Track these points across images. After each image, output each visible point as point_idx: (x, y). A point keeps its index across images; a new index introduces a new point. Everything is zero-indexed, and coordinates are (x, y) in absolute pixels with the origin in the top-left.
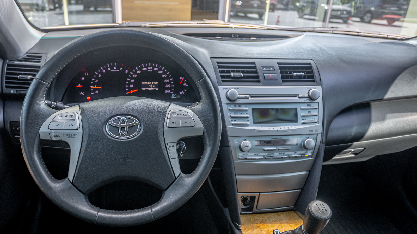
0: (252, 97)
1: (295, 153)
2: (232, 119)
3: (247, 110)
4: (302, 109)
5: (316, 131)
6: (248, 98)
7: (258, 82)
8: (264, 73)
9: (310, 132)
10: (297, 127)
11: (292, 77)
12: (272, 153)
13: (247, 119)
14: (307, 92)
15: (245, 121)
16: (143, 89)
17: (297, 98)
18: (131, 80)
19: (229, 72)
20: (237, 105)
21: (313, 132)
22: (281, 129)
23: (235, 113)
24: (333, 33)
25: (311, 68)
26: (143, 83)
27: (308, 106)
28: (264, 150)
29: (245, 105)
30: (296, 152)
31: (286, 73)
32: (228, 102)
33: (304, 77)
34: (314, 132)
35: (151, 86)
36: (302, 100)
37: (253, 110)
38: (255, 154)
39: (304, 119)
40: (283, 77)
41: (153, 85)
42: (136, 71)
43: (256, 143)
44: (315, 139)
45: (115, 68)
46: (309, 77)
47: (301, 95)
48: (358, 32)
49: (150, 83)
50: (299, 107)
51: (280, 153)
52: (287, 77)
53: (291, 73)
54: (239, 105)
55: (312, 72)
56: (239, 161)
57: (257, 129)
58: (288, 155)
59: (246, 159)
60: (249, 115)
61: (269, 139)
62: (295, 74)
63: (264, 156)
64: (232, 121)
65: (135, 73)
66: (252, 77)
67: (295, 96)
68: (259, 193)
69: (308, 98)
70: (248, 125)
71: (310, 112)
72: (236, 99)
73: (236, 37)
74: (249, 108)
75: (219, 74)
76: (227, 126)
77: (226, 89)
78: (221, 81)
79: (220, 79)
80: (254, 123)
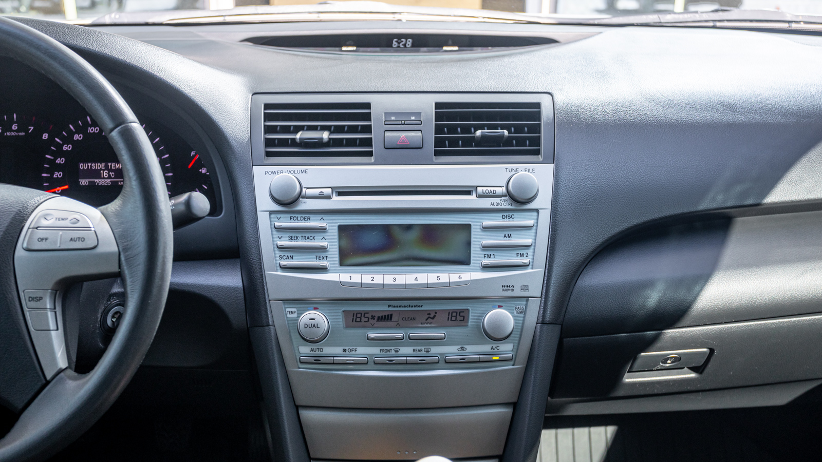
0: (340, 194)
1: (462, 348)
2: (282, 254)
3: (323, 230)
4: (486, 229)
5: (525, 288)
6: (329, 197)
7: (370, 154)
8: (386, 131)
9: (503, 290)
10: (466, 276)
11: (468, 142)
12: (393, 348)
13: (323, 255)
14: (504, 184)
15: (319, 258)
16: (84, 182)
17: (473, 197)
18: (56, 159)
19: (286, 130)
20: (299, 216)
21: (513, 290)
22: (416, 282)
23: (291, 238)
24: (714, 27)
25: (537, 116)
26: (83, 166)
27: (505, 220)
28: (368, 338)
29: (320, 216)
30: (465, 346)
31: (452, 129)
32: (275, 207)
34: (517, 292)
35: (105, 174)
36: (486, 203)
37: (342, 229)
38: (345, 350)
39: (489, 256)
40: (439, 142)
41: (110, 170)
42: (71, 134)
43: (340, 320)
44: (521, 312)
45: (14, 127)
47: (485, 189)
48: (789, 22)
49: (102, 165)
50: (476, 222)
51: (415, 348)
52: (454, 142)
53: (466, 129)
54: (304, 216)
56: (303, 369)
57: (348, 280)
58: (441, 354)
59: (317, 362)
60: (331, 242)
61: (383, 308)
62: (479, 133)
63: (371, 355)
64: (281, 257)
65: (68, 140)
66: (351, 143)
67: (468, 193)
69: (505, 196)
70: (323, 269)
71: (510, 236)
72: (295, 201)
73: (405, 45)
74: (332, 225)
75: (261, 136)
76: (266, 272)
77: (274, 173)
78: (263, 153)
79: (261, 148)
80: (341, 264)
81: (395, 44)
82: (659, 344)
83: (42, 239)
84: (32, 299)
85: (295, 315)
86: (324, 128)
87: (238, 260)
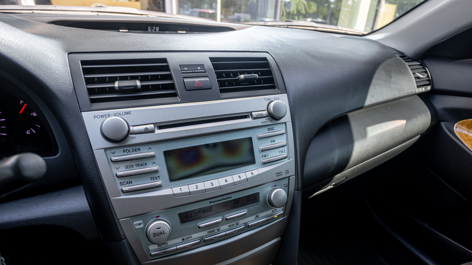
0: (161, 127)
1: (257, 216)
2: (122, 181)
3: (152, 157)
4: (260, 138)
5: (287, 172)
6: (153, 131)
7: (175, 95)
8: (184, 78)
9: (277, 176)
10: (256, 173)
11: (239, 82)
12: (216, 229)
13: (156, 176)
14: (265, 108)
15: (153, 179)
17: (249, 120)
20: (131, 149)
21: (281, 175)
22: (226, 183)
23: (127, 167)
25: (268, 65)
27: (270, 131)
28: (199, 227)
29: (148, 147)
30: (258, 215)
31: (228, 75)
32: (108, 145)
33: (259, 81)
34: (284, 175)
36: (258, 122)
37: (167, 154)
38: (183, 239)
39: (265, 156)
40: (221, 84)
44: (286, 187)
46: (266, 81)
47: (257, 113)
50: (254, 135)
51: (230, 224)
52: (230, 83)
53: (235, 74)
54: (134, 148)
55: (270, 72)
56: (154, 260)
57: (179, 192)
58: (245, 224)
59: (165, 253)
60: (160, 166)
61: (206, 204)
62: (242, 76)
63: (202, 237)
64: (122, 184)
66: (155, 87)
67: (245, 117)
69: (268, 116)
70: (159, 187)
71: (274, 141)
72: (126, 137)
73: (155, 30)
74: (158, 152)
75: (84, 87)
76: (112, 199)
77: (102, 116)
78: (88, 101)
79: (85, 96)
80: (172, 180)
81: (149, 29)
85: (142, 226)
86: (136, 78)
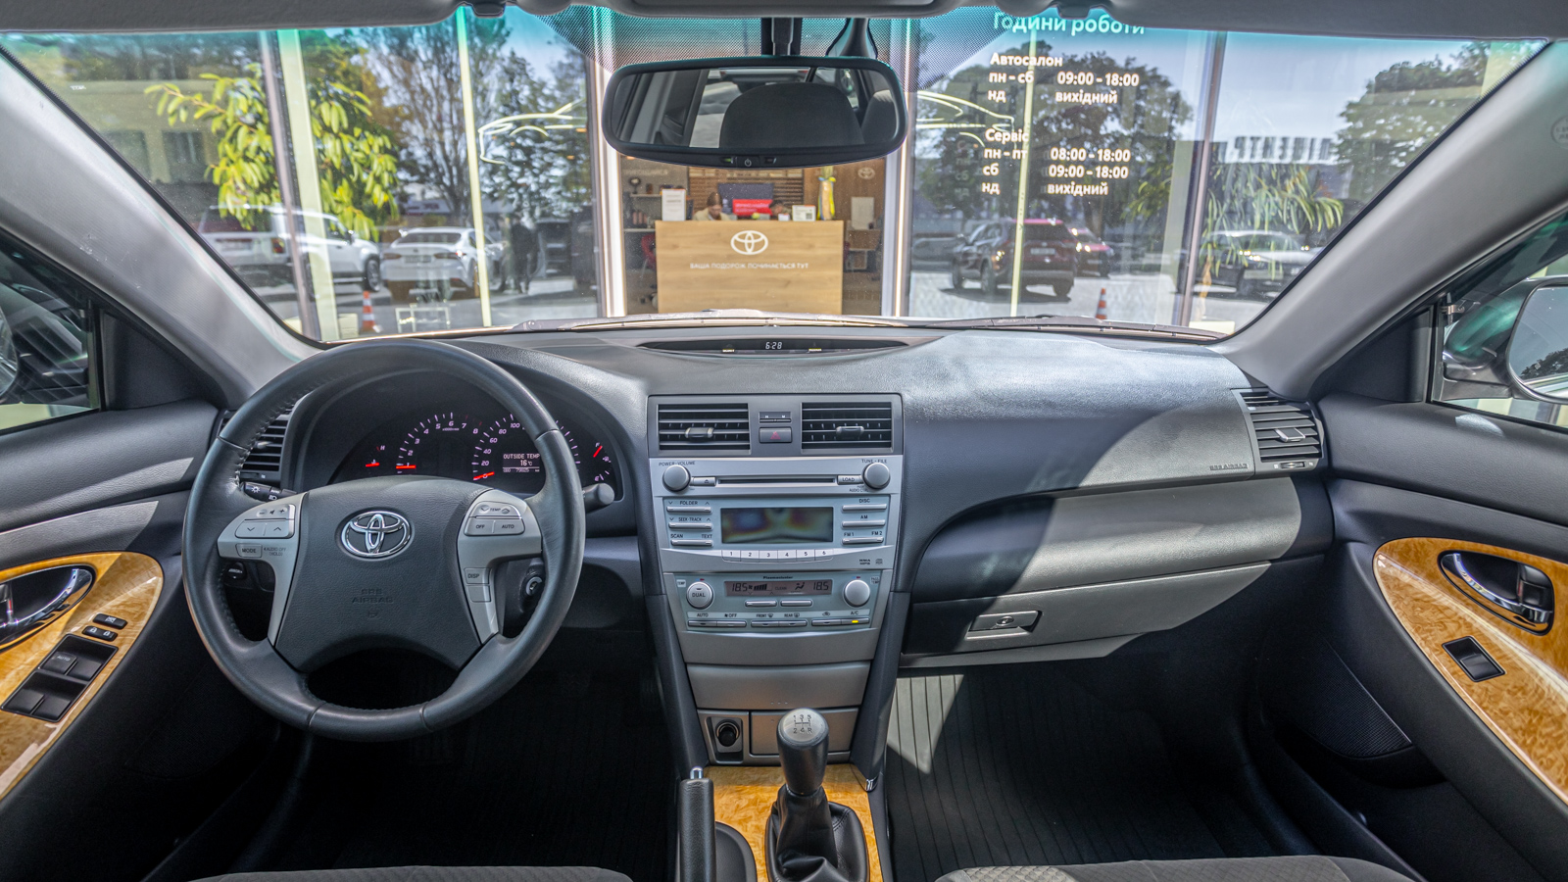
0: (722, 482)
1: (826, 614)
2: (673, 533)
3: (708, 513)
4: (846, 511)
5: (879, 561)
6: (713, 485)
7: (747, 447)
8: (761, 427)
9: (860, 563)
10: (830, 552)
11: (830, 436)
12: (767, 613)
13: (708, 534)
14: (861, 472)
15: (705, 537)
16: (507, 470)
17: (835, 484)
18: (484, 450)
19: (676, 427)
20: (688, 501)
21: (869, 564)
22: (786, 557)
23: (681, 520)
25: (888, 414)
26: (506, 456)
27: (862, 503)
28: (746, 605)
29: (705, 501)
30: (829, 612)
31: (817, 426)
32: (668, 493)
33: (864, 436)
34: (873, 565)
35: (524, 463)
36: (846, 489)
37: (724, 511)
38: (726, 615)
39: (849, 535)
40: (806, 437)
41: (529, 460)
42: (497, 429)
43: (723, 589)
44: (875, 583)
45: (451, 424)
46: (875, 436)
47: (846, 477)
48: (1101, 327)
49: (522, 456)
50: (838, 506)
51: (786, 613)
52: (818, 437)
53: (829, 426)
54: (692, 501)
55: (888, 425)
56: (691, 632)
57: (729, 556)
58: (809, 619)
59: (703, 625)
60: (714, 523)
61: (759, 579)
62: (839, 429)
63: (749, 620)
64: (673, 536)
65: (494, 434)
66: (731, 438)
67: (831, 481)
68: (750, 711)
69: (862, 483)
70: (708, 546)
71: (866, 517)
72: (684, 488)
73: (776, 347)
74: (715, 508)
75: (656, 432)
76: (661, 549)
77: (667, 464)
78: (658, 447)
79: (656, 442)
80: (723, 542)
81: (768, 346)
82: (995, 607)
83: (480, 527)
84: (471, 576)
85: (684, 586)
86: (709, 425)
87: (635, 538)
